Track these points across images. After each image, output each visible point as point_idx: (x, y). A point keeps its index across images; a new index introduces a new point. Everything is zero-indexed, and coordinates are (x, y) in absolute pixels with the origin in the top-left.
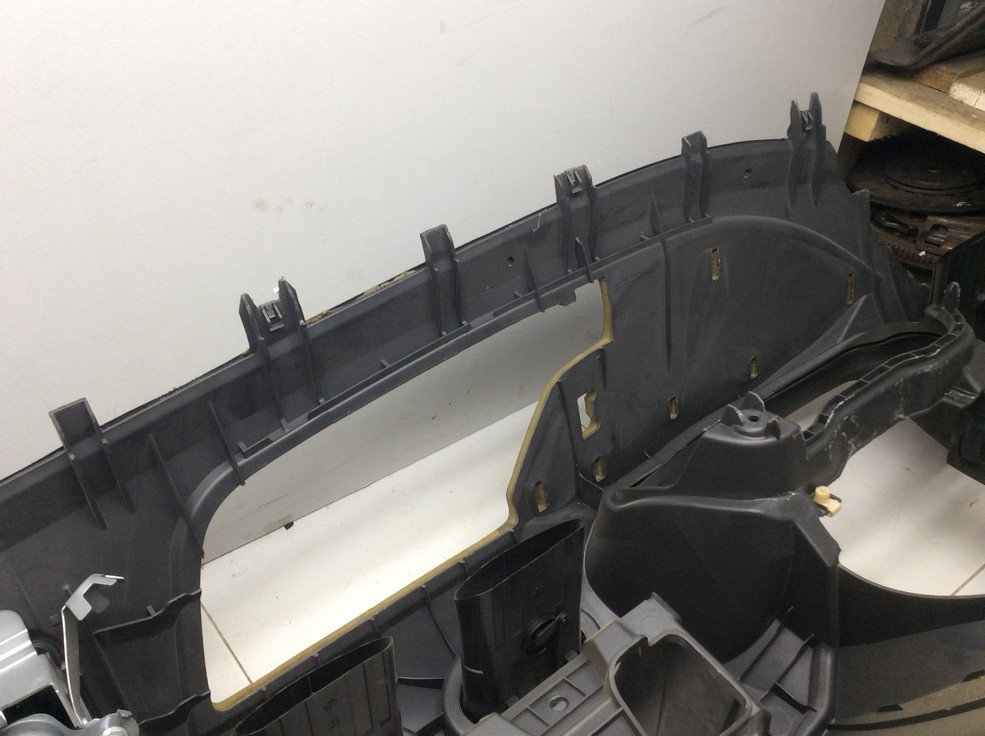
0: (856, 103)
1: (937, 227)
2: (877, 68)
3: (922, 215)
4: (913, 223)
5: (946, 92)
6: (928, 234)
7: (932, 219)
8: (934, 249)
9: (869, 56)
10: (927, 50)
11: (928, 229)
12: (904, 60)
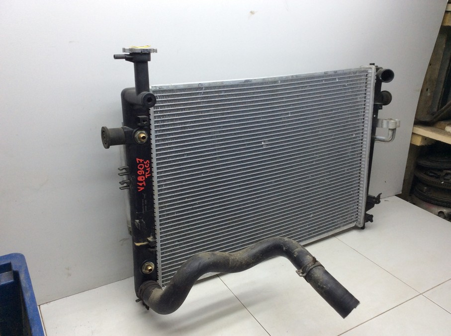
0: (413, 134)
1: (447, 174)
2: (418, 123)
3: (441, 170)
4: (439, 173)
5: (443, 129)
6: (445, 176)
7: (445, 171)
8: (447, 181)
9: (415, 118)
10: (434, 116)
11: (444, 174)
12: (428, 119)
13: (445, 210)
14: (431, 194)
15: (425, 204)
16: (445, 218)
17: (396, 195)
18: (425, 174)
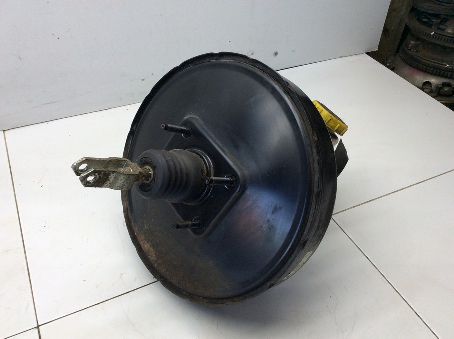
8: (440, 32)
13: (434, 81)
14: (417, 51)
15: (407, 70)
16: (430, 93)
17: (366, 53)
18: (418, 19)
